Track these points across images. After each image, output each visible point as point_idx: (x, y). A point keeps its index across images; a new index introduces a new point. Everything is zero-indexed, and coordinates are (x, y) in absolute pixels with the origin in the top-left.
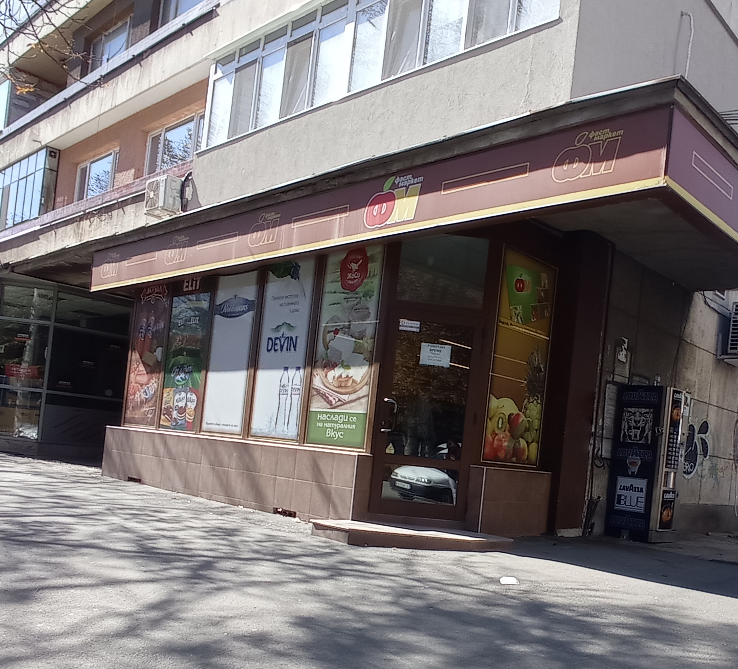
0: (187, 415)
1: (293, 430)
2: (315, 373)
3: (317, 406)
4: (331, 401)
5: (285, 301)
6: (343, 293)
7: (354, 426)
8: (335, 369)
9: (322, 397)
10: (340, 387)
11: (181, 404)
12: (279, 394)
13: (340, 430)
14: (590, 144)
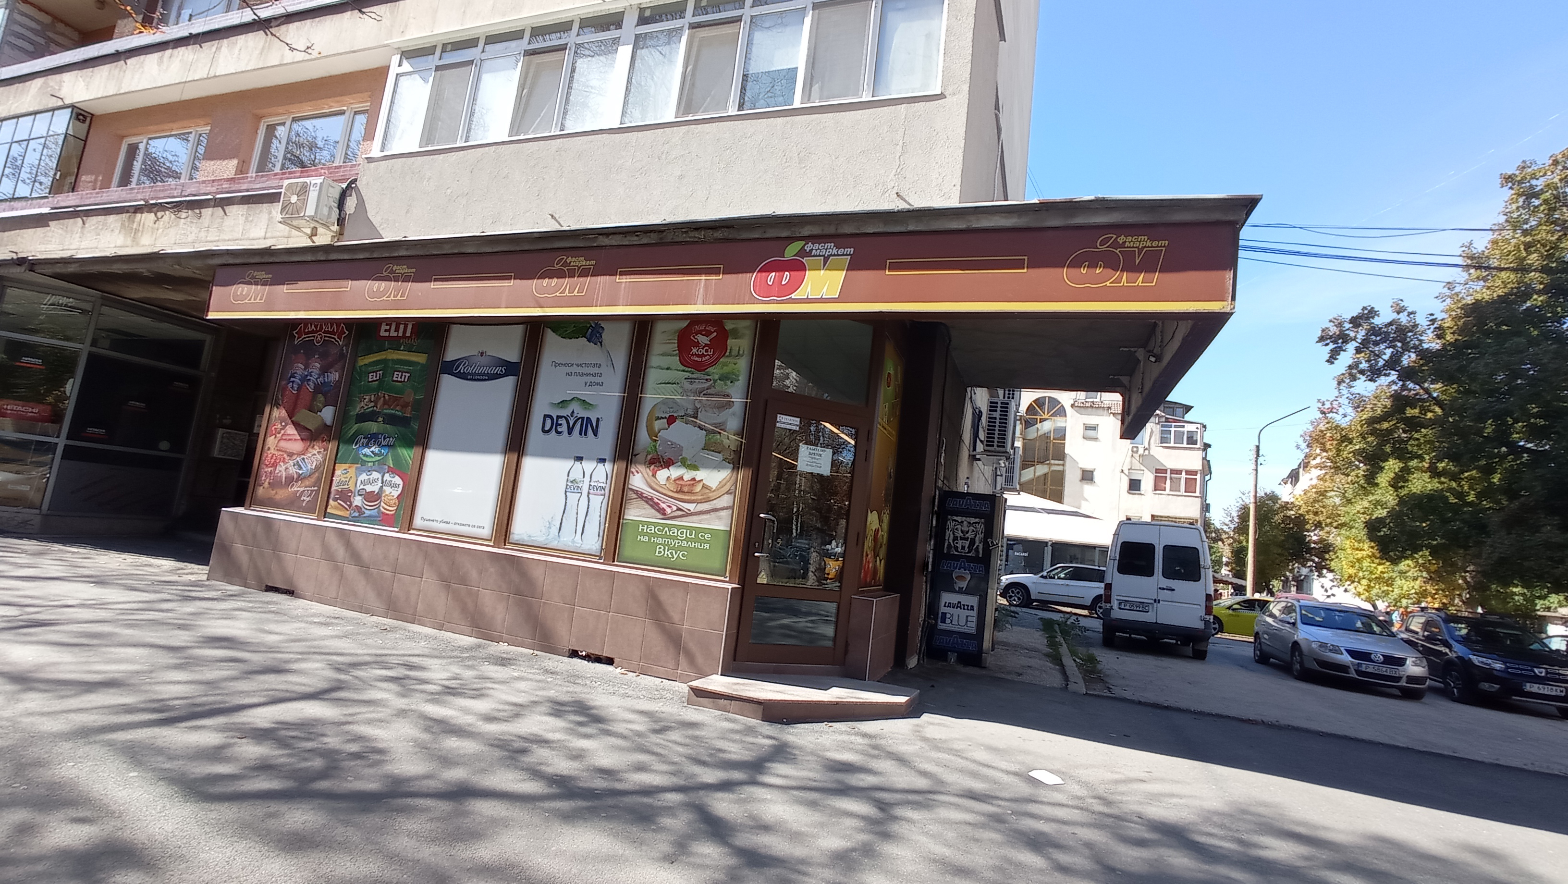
0: (382, 504)
1: (592, 542)
2: (633, 470)
3: (635, 513)
4: (664, 510)
5: (575, 369)
6: (684, 371)
7: (707, 546)
8: (670, 468)
9: (647, 502)
10: (680, 491)
11: (375, 488)
12: (566, 492)
13: (681, 549)
14: (1119, 250)
